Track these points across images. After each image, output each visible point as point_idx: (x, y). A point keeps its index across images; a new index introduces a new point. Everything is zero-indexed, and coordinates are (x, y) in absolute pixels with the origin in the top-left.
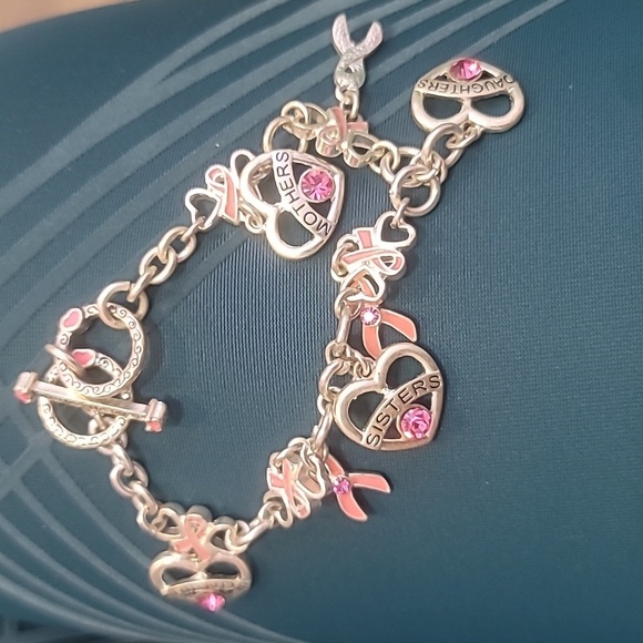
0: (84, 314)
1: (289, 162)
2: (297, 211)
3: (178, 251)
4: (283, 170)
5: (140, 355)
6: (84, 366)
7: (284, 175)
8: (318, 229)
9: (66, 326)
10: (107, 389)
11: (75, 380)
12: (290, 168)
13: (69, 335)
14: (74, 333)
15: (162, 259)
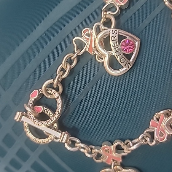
0: (39, 92)
1: (117, 35)
2: (117, 56)
3: (71, 64)
4: (114, 38)
5: (60, 110)
6: (39, 112)
7: (114, 40)
8: (125, 65)
9: (32, 97)
10: (46, 123)
11: (34, 119)
12: (117, 37)
13: (33, 100)
14: (35, 100)
15: (64, 68)
